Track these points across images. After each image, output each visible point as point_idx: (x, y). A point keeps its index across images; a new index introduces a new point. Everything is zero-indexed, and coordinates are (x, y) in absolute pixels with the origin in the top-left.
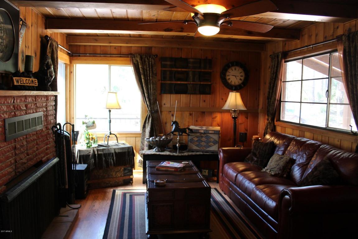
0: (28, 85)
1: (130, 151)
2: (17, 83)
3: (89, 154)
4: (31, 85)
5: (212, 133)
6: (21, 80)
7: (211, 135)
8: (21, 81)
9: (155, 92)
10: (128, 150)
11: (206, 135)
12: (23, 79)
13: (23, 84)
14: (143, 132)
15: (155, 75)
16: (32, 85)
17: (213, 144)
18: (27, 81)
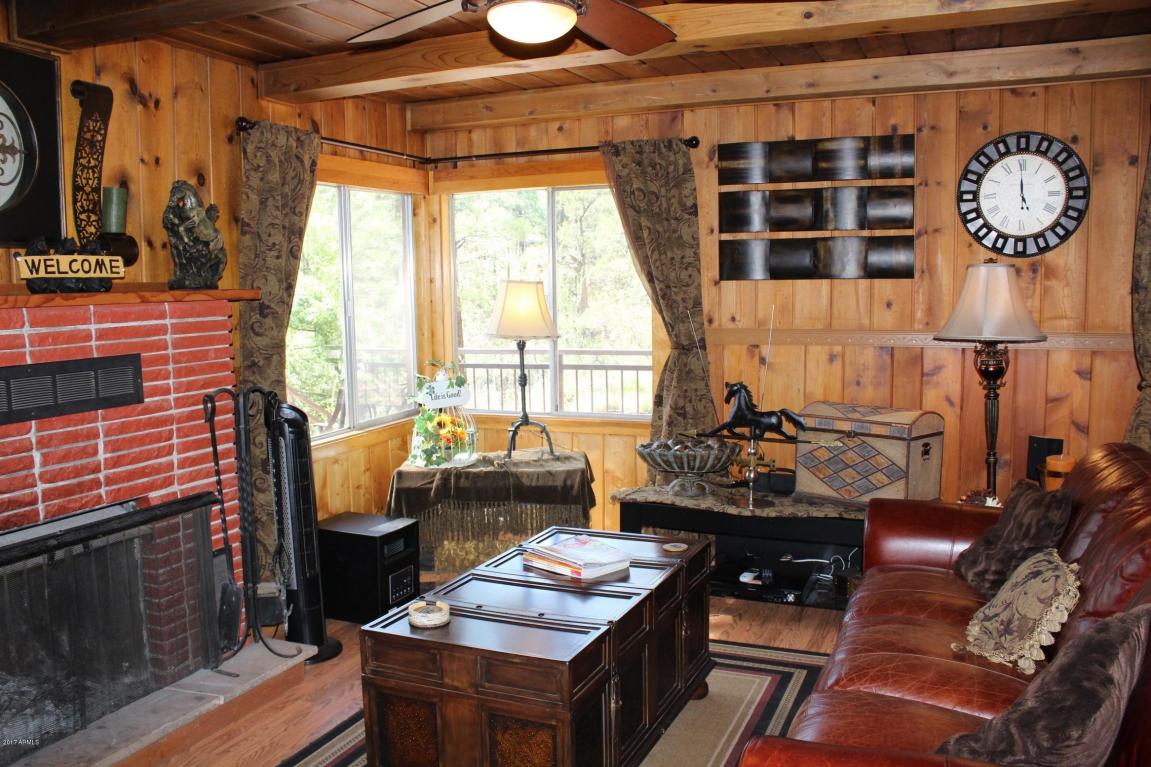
0: (81, 275)
1: (572, 487)
2: (32, 273)
3: (428, 486)
4: (91, 275)
5: (883, 433)
6: (48, 263)
7: (878, 444)
8: (46, 266)
9: (690, 276)
10: (565, 481)
11: (859, 442)
12: (57, 261)
13: (57, 275)
14: (654, 420)
15: (690, 214)
16: (98, 275)
17: (886, 480)
18: (76, 266)
